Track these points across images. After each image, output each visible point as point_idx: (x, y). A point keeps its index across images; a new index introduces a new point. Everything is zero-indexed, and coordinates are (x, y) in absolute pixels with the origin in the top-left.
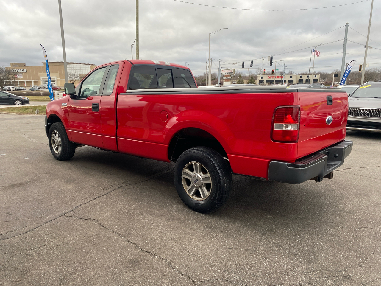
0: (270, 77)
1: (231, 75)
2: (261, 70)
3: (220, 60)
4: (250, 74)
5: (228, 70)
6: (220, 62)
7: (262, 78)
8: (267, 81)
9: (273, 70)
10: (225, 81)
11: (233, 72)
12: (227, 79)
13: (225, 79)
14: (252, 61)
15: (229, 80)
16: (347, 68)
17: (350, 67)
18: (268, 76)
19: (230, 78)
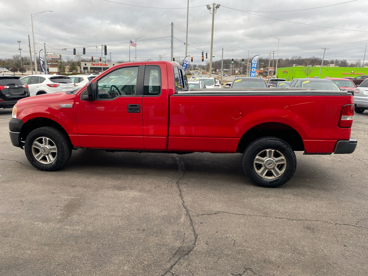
0: (94, 65)
1: (56, 61)
2: (80, 57)
3: (45, 44)
4: (69, 60)
5: (53, 56)
6: (45, 46)
7: (85, 65)
8: (91, 68)
9: (100, 58)
10: (51, 67)
11: (59, 57)
12: (53, 65)
13: (50, 65)
14: (85, 48)
15: (55, 66)
16: (184, 62)
17: (187, 62)
18: (92, 64)
19: (57, 64)
